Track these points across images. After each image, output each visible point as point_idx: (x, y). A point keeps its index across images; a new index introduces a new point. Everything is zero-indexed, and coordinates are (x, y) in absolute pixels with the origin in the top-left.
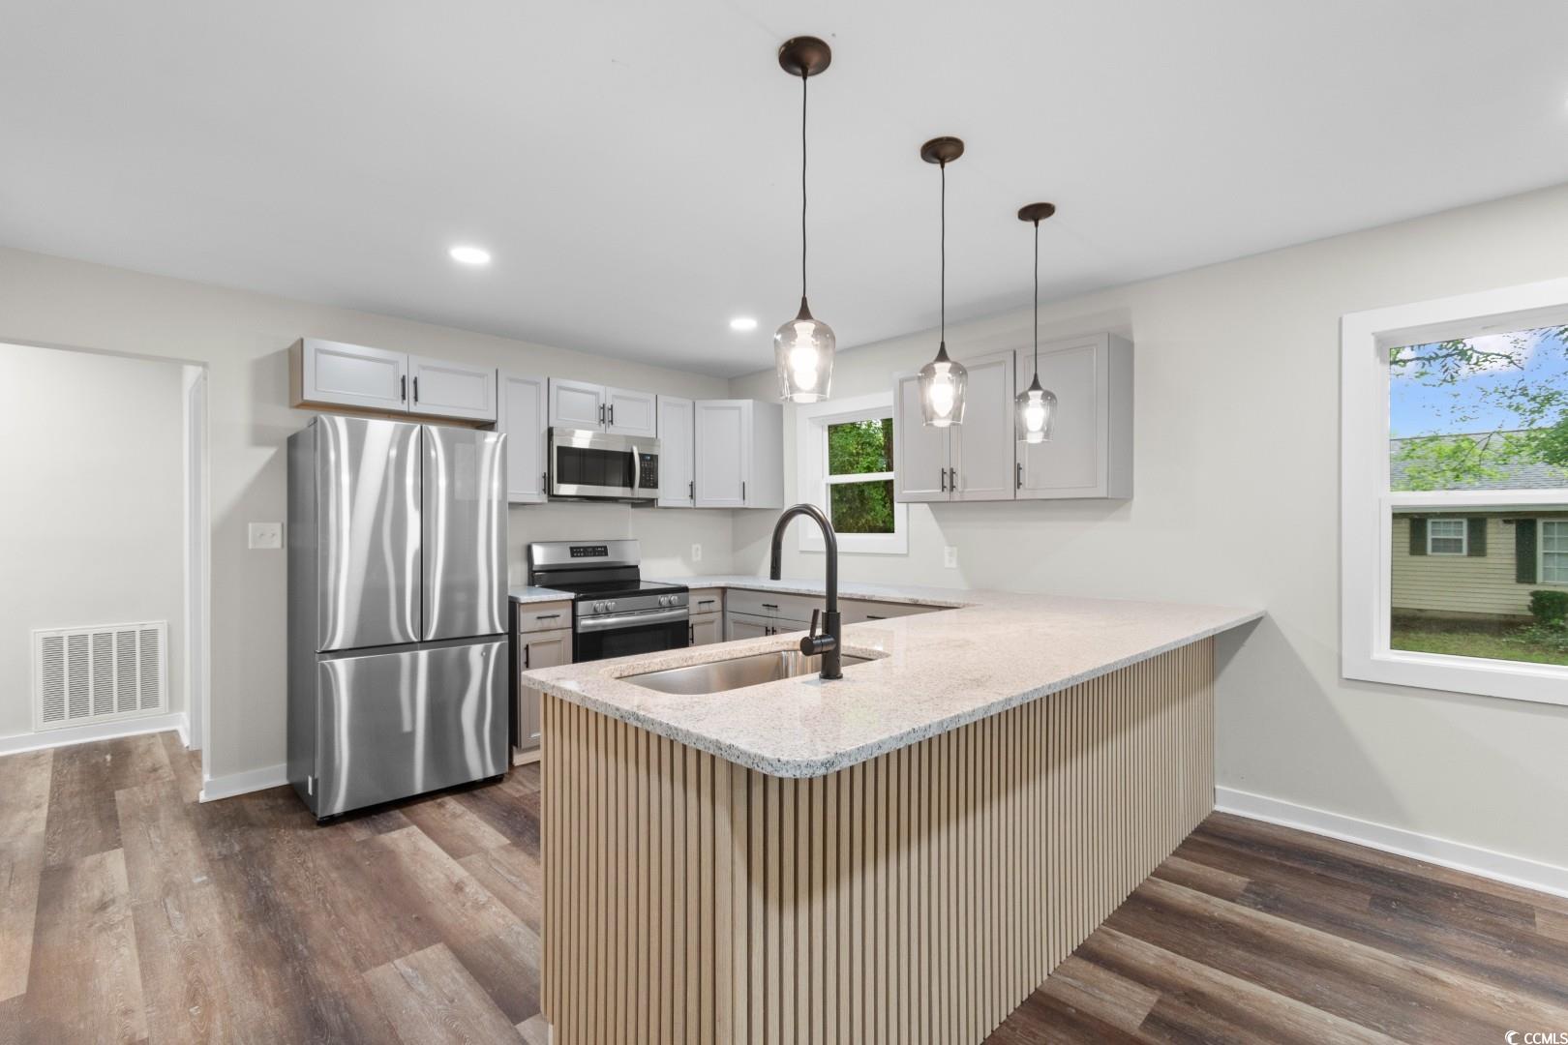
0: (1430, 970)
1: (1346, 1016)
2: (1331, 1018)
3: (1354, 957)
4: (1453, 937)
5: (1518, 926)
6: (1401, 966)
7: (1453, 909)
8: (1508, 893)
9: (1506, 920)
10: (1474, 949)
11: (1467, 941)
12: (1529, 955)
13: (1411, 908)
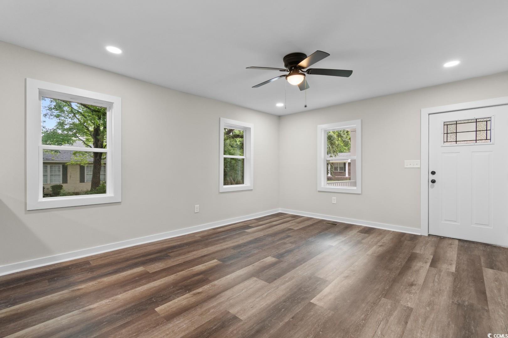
0: (76, 288)
1: (63, 314)
2: (59, 318)
3: (54, 298)
4: (76, 277)
5: (88, 266)
6: (68, 292)
7: (72, 271)
8: (81, 261)
9: (85, 266)
10: (82, 277)
11: (80, 276)
12: (94, 271)
13: (61, 277)
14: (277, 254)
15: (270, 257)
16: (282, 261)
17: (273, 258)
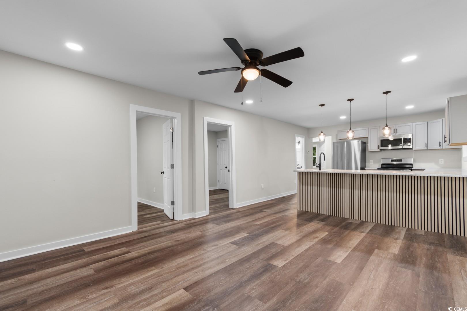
14: (273, 271)
15: (280, 267)
16: (265, 260)
17: (276, 265)
